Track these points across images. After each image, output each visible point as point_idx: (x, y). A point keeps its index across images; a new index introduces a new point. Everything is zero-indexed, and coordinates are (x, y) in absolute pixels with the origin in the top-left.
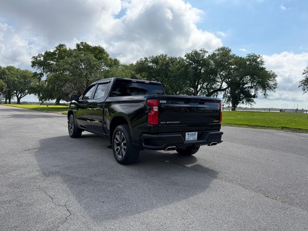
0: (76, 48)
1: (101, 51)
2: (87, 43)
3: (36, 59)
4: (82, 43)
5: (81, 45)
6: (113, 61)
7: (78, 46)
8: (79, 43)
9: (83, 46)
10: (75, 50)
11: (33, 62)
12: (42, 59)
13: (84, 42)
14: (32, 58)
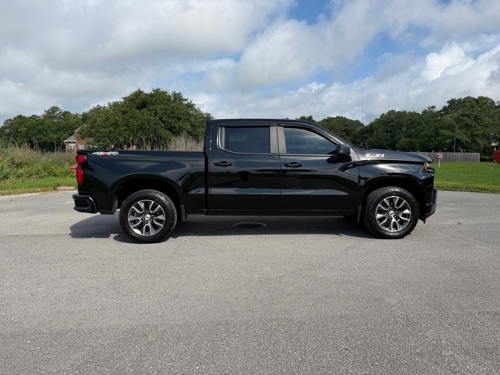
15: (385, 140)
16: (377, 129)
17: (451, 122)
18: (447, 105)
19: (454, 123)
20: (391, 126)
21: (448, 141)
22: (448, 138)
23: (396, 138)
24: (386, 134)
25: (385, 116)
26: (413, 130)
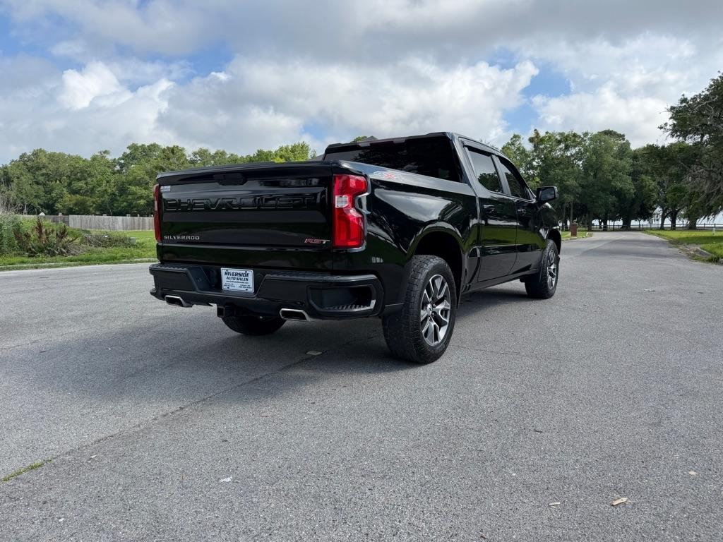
15: (36, 197)
16: (18, 178)
17: (142, 176)
18: (128, 151)
19: (147, 177)
20: (42, 175)
21: (142, 202)
22: (141, 197)
23: (54, 195)
24: (35, 186)
25: (29, 157)
26: (82, 184)
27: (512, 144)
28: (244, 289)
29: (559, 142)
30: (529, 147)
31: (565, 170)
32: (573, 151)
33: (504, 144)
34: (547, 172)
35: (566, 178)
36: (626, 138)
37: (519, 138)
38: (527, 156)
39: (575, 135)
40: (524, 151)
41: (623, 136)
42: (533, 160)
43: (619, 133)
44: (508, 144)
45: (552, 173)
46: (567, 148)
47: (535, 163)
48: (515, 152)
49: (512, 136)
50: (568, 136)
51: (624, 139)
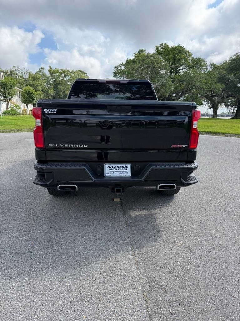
0: (155, 52)
1: (181, 51)
2: (167, 44)
3: (118, 68)
4: (162, 44)
5: (160, 47)
6: (195, 61)
7: (157, 49)
8: (159, 45)
9: (162, 48)
10: (154, 54)
11: (115, 73)
12: (123, 68)
13: (164, 43)
14: (114, 68)
27: (40, 72)
28: (124, 175)
29: (61, 73)
30: (48, 74)
31: (65, 87)
32: (68, 78)
33: (36, 71)
34: (57, 87)
35: (65, 90)
36: (87, 74)
37: (44, 69)
38: (47, 78)
39: (68, 71)
40: (46, 76)
41: (86, 73)
42: (50, 80)
43: (85, 72)
44: (38, 71)
45: (59, 87)
46: (65, 76)
47: (51, 82)
48: (42, 76)
49: (40, 68)
50: (65, 71)
51: (86, 75)
